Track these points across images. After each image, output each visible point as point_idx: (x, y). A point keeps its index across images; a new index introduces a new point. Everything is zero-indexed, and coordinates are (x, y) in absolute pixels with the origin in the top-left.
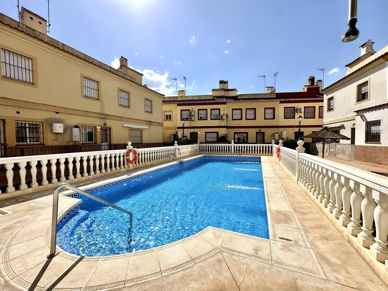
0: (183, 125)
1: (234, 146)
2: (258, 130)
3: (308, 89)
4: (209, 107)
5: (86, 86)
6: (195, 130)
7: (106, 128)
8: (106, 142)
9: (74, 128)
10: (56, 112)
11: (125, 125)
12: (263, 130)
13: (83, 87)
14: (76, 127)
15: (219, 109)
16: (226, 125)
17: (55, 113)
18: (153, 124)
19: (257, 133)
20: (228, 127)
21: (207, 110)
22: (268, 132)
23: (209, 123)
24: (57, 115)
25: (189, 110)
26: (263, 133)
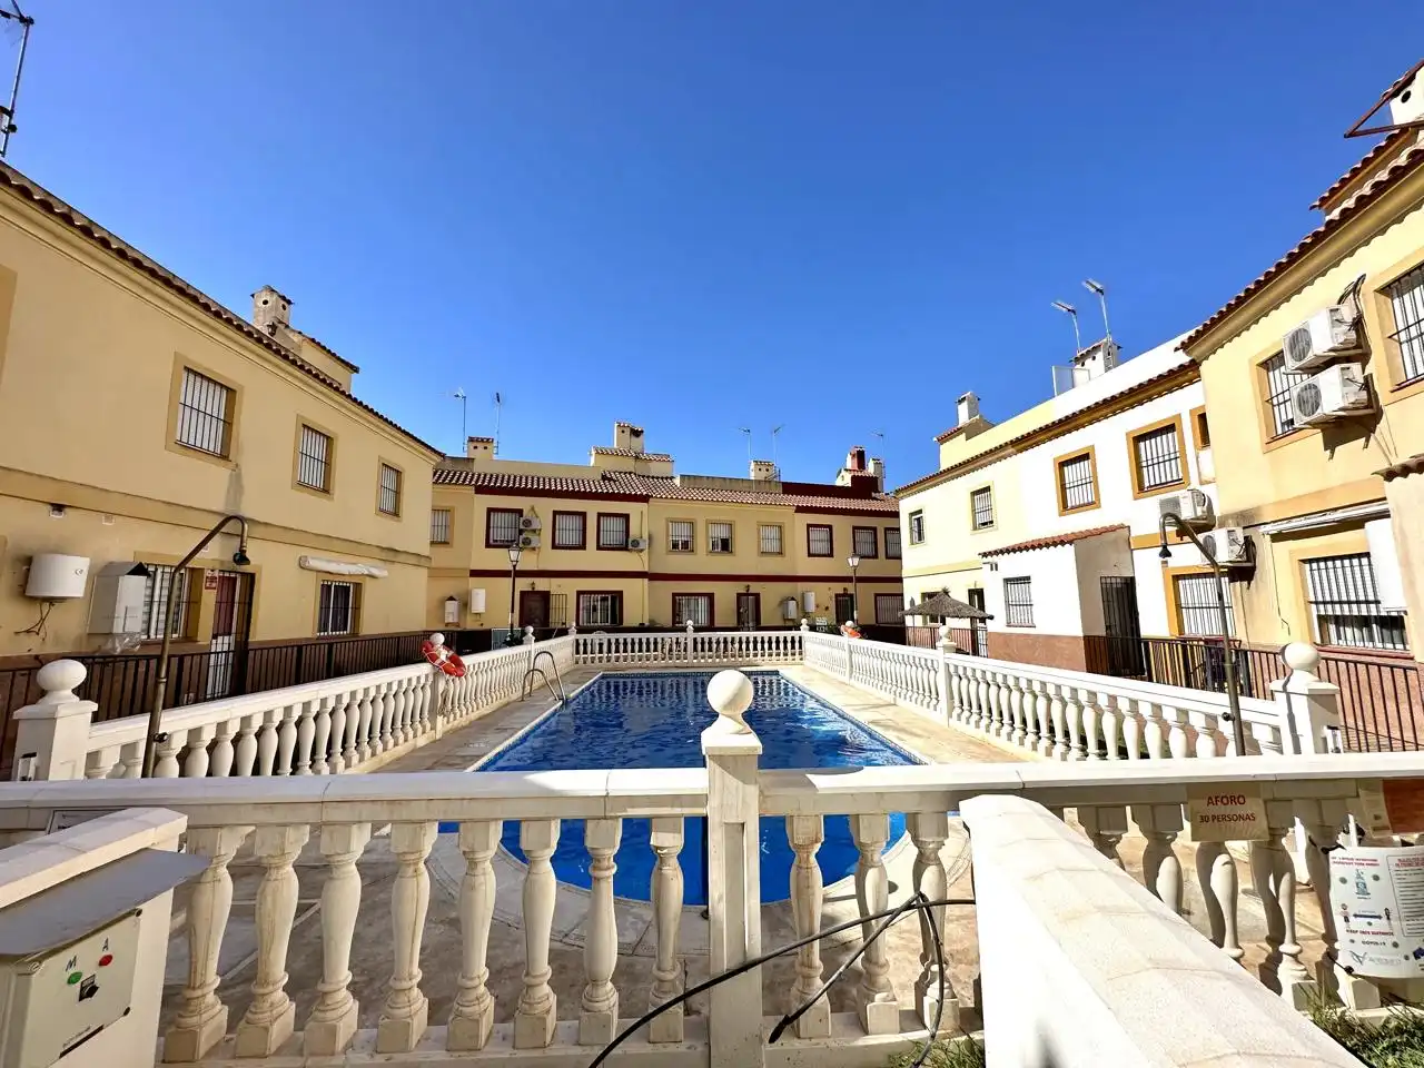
0: (514, 566)
1: (695, 639)
2: (740, 587)
3: (853, 478)
4: (592, 508)
5: (189, 403)
6: (542, 584)
7: (233, 575)
8: (224, 635)
9: (129, 574)
10: (52, 504)
11: (314, 563)
12: (755, 587)
13: (174, 403)
14: (140, 570)
15: (627, 517)
16: (646, 570)
17: (49, 507)
18: (401, 558)
19: (739, 595)
20: (653, 577)
21: (583, 515)
22: (770, 594)
23: (591, 559)
24: (56, 516)
25: (520, 512)
26: (757, 596)
